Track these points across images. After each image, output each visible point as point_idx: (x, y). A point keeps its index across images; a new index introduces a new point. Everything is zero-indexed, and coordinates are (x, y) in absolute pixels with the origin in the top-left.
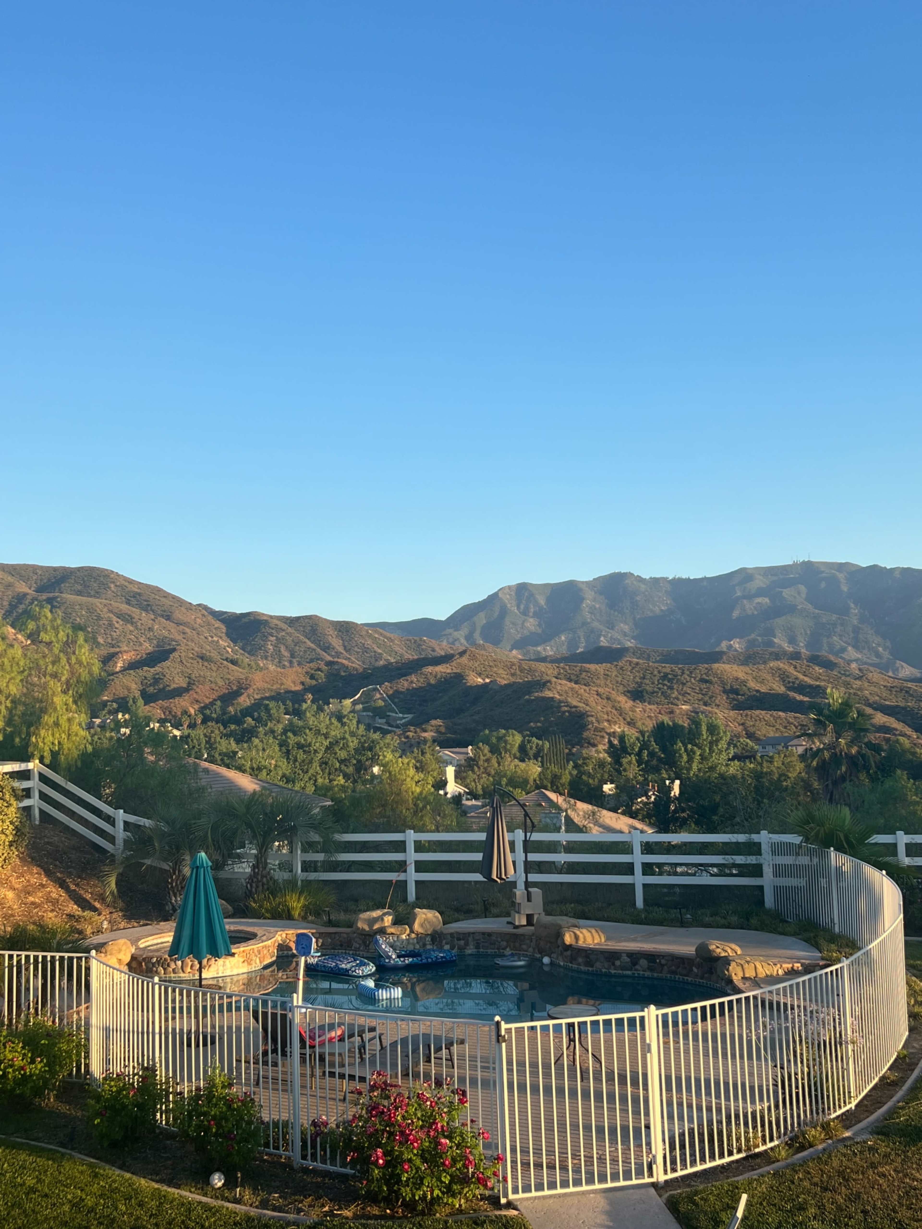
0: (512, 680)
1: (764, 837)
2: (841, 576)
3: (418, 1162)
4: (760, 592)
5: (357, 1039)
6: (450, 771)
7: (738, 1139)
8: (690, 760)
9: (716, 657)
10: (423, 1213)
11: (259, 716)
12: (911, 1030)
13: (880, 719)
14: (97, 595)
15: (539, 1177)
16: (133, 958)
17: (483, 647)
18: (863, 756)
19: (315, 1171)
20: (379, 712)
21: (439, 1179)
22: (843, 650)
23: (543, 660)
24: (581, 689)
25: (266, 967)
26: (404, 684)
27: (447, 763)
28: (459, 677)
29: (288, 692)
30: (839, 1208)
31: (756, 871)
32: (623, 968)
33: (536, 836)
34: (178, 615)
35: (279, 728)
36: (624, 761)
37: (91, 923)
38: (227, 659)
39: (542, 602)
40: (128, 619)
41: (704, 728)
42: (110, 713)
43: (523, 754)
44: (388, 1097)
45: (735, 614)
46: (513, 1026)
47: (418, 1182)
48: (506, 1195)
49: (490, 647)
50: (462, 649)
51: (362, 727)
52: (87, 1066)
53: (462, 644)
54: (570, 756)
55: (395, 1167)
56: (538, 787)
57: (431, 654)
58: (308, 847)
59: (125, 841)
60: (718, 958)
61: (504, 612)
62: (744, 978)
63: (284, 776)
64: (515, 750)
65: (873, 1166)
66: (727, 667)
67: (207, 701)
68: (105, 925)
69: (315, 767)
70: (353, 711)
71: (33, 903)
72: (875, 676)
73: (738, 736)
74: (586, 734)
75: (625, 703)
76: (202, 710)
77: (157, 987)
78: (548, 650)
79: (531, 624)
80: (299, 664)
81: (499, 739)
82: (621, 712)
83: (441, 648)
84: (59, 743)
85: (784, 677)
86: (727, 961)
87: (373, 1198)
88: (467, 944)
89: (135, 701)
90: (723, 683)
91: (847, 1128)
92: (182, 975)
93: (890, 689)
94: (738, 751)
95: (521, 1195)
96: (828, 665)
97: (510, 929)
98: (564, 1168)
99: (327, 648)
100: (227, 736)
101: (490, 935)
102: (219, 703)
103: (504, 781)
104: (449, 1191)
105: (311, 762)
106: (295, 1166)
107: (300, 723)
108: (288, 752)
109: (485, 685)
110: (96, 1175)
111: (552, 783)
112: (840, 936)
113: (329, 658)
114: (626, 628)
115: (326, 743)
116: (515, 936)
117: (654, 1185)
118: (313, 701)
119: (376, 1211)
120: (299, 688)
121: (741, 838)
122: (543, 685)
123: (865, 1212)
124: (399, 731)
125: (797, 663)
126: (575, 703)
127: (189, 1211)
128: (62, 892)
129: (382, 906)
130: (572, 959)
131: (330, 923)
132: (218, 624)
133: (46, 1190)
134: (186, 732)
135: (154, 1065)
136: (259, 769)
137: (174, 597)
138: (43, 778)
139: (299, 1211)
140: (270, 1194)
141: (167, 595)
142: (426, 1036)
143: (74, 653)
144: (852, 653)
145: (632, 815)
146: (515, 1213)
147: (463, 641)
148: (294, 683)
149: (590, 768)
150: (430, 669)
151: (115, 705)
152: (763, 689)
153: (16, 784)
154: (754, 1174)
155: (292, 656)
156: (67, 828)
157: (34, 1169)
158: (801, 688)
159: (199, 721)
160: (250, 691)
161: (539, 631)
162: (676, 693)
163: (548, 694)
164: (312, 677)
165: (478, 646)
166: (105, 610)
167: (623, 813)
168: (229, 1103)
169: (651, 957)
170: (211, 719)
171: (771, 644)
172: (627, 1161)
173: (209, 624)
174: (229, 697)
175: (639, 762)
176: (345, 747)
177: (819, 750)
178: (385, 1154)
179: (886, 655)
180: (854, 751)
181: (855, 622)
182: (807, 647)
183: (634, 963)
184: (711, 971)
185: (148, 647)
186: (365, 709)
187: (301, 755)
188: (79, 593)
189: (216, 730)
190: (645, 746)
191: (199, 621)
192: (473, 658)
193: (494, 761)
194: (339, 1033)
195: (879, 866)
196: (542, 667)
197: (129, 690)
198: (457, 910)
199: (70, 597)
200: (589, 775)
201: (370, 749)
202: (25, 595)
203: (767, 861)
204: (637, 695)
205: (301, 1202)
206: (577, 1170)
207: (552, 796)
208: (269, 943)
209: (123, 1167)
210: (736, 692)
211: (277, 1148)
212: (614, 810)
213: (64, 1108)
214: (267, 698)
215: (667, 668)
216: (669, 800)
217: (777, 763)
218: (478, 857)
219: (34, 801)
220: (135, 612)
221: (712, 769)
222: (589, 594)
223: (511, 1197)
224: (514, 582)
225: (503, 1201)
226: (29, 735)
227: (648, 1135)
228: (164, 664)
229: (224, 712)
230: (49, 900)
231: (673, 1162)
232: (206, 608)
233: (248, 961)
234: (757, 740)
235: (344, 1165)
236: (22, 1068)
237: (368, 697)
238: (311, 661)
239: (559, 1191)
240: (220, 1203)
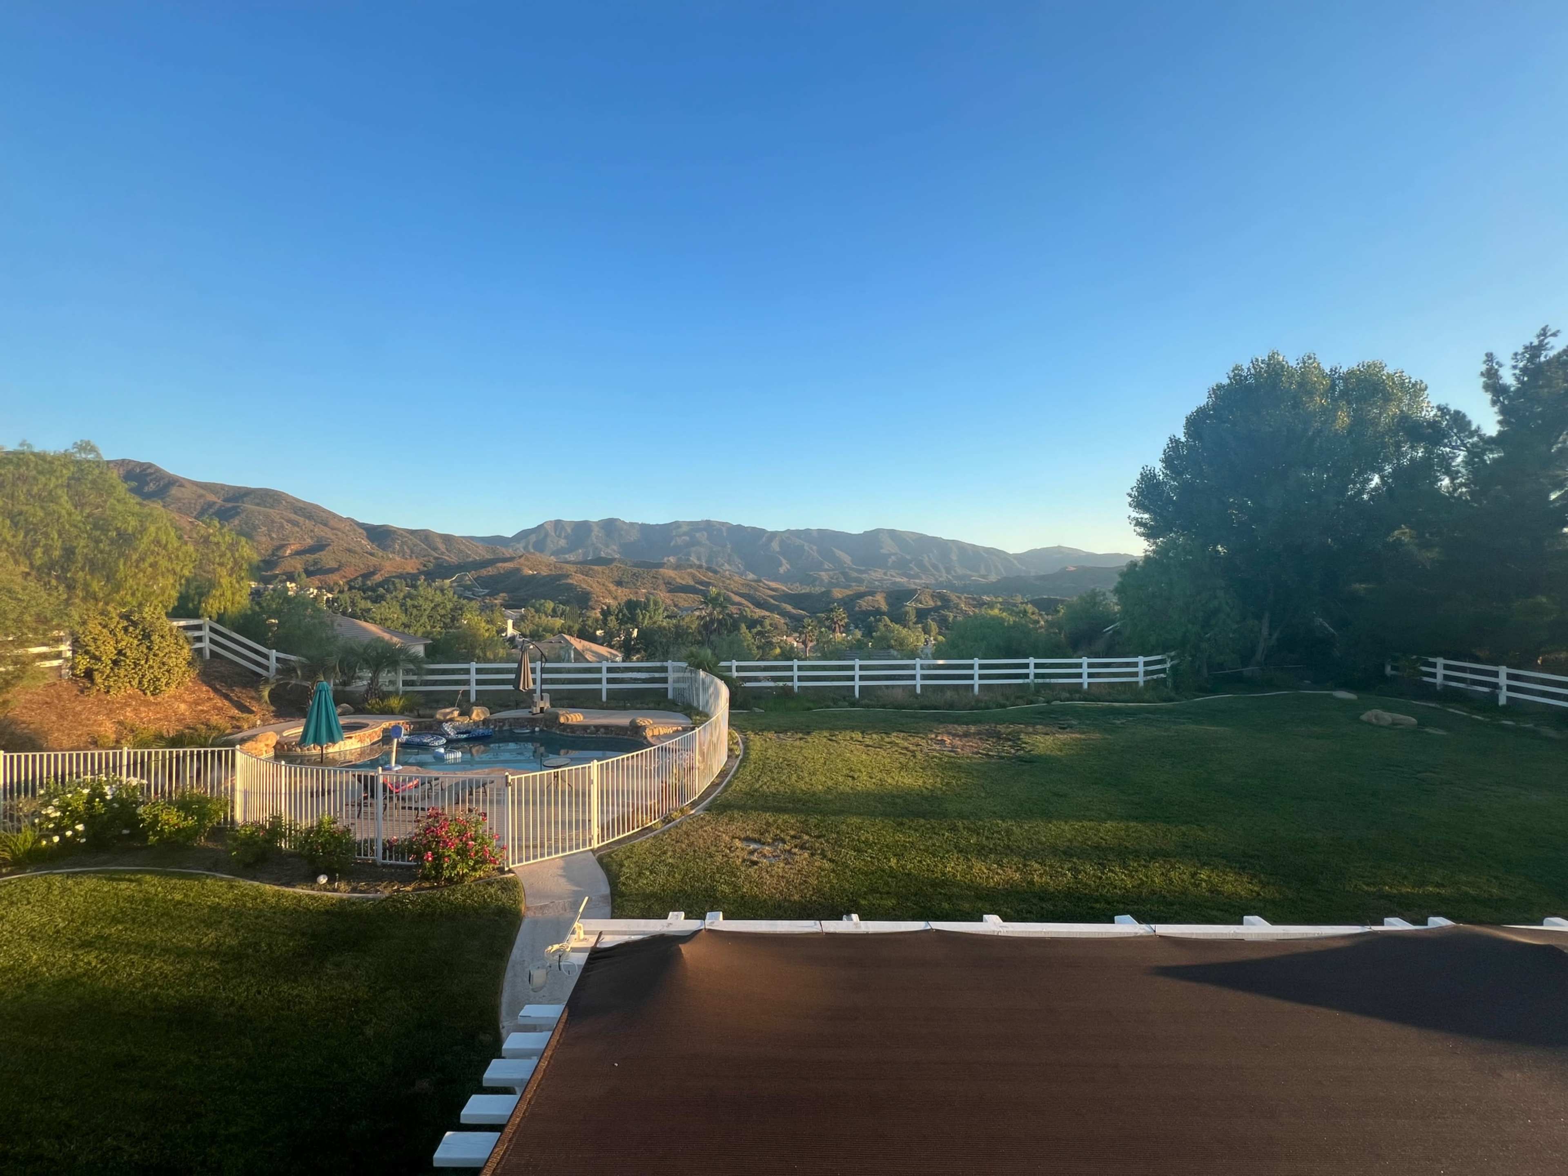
0: (550, 572)
1: (669, 664)
2: (724, 529)
3: (454, 856)
4: (685, 534)
5: (427, 786)
6: (510, 622)
7: (638, 821)
8: (644, 618)
9: (661, 565)
10: (457, 883)
11: (388, 588)
12: (729, 757)
13: (737, 599)
14: (272, 507)
15: (527, 853)
16: (278, 743)
17: (533, 554)
18: (725, 620)
19: (391, 866)
20: (467, 588)
21: (467, 863)
22: (723, 565)
23: (568, 562)
24: (589, 579)
25: (373, 744)
26: (484, 572)
27: (508, 617)
28: (518, 570)
29: (408, 574)
30: (683, 851)
31: (665, 680)
32: (590, 733)
33: (548, 665)
34: (332, 523)
35: (401, 595)
36: (609, 619)
37: (248, 722)
38: (367, 553)
39: (569, 531)
40: (295, 524)
41: (652, 603)
42: (281, 582)
43: (554, 614)
44: (438, 822)
45: (672, 544)
46: (516, 777)
47: (454, 867)
48: (508, 866)
49: (538, 554)
50: (521, 554)
51: (456, 596)
52: (232, 817)
53: (521, 551)
54: (581, 615)
55: (440, 860)
56: (560, 632)
57: (501, 556)
58: (407, 672)
59: (277, 670)
60: (641, 726)
61: (547, 535)
62: (653, 736)
63: (403, 624)
64: (550, 611)
65: (702, 827)
66: (666, 571)
67: (352, 577)
68: (259, 722)
69: (424, 619)
70: (451, 587)
71: (202, 711)
72: (736, 578)
73: (670, 606)
74: (590, 604)
75: (612, 587)
76: (348, 583)
77: (283, 768)
78: (571, 557)
79: (563, 542)
80: (417, 557)
81: (541, 605)
82: (610, 592)
83: (508, 552)
84: (225, 608)
85: (694, 577)
86: (644, 728)
87: (426, 878)
88: (504, 725)
89: (299, 575)
90: (663, 579)
91: (692, 809)
92: (313, 751)
93: (742, 585)
94: (669, 613)
95: (517, 865)
96: (715, 572)
97: (530, 716)
98: (542, 846)
99: (435, 549)
100: (365, 599)
101: (518, 719)
102: (360, 579)
103: (541, 629)
104: (474, 869)
105: (422, 616)
106: (378, 864)
107: (415, 593)
108: (406, 610)
109: (533, 575)
110: (232, 887)
111: (568, 631)
112: (701, 712)
113: (437, 555)
114: (615, 548)
115: (432, 605)
116: (533, 719)
117: (592, 850)
118: (425, 580)
119: (427, 885)
120: (416, 571)
121: (658, 664)
122: (567, 576)
123: (695, 851)
124: (479, 599)
125: (701, 570)
126: (584, 586)
127: (300, 901)
128: (227, 703)
129: (452, 705)
130: (564, 730)
131: (419, 716)
132: (361, 531)
133: (191, 901)
134: (336, 596)
135: (281, 814)
136: (386, 619)
137: (330, 512)
138: (212, 629)
139: (377, 891)
140: (358, 883)
141: (324, 511)
142: (471, 781)
143: (238, 550)
144: (727, 566)
145: (612, 647)
146: (512, 875)
147: (522, 550)
148: (412, 568)
149: (590, 623)
150: (500, 565)
151: (284, 577)
152: (684, 583)
153: (190, 634)
154: (643, 838)
155: (412, 552)
156: (232, 662)
157: (183, 889)
158: (701, 583)
159: (346, 589)
160: (383, 572)
161: (566, 546)
162: (639, 583)
163: (570, 581)
164: (425, 566)
165: (531, 553)
166: (278, 517)
167: (607, 646)
168: (332, 835)
169: (607, 727)
170: (355, 588)
171: (688, 560)
172: (577, 839)
173: (355, 530)
174: (366, 576)
175: (617, 619)
176: (444, 607)
177: (705, 617)
178: (433, 854)
179: (742, 568)
180: (721, 617)
181: (729, 551)
182: (706, 562)
183: (597, 731)
184: (636, 733)
185: (309, 542)
186: (458, 586)
187: (415, 612)
188: (258, 505)
189: (358, 595)
190: (620, 611)
191: (347, 528)
192: (527, 559)
193: (537, 616)
194: (415, 782)
195: (722, 678)
196: (568, 566)
197: (295, 568)
198: (501, 706)
199: (249, 506)
200: (589, 627)
201: (461, 609)
202: (215, 503)
203: (671, 676)
204: (619, 583)
205: (379, 885)
206: (549, 847)
207: (567, 637)
208: (377, 729)
209: (254, 878)
210: (670, 584)
211: (366, 855)
212: (602, 644)
213: (211, 845)
214: (394, 577)
215: (635, 570)
216: (631, 639)
217: (687, 619)
218: (513, 676)
219: (206, 645)
220: (301, 520)
221: (655, 623)
222: (596, 529)
223: (511, 866)
224: (553, 519)
225: (506, 869)
226: (200, 602)
227: (589, 824)
228: (321, 553)
229: (364, 584)
230: (215, 708)
231: (603, 837)
232: (352, 520)
233: (361, 741)
234: (679, 608)
235: (408, 861)
236: (176, 824)
237: (460, 579)
238: (424, 556)
239: (539, 859)
240: (323, 893)
